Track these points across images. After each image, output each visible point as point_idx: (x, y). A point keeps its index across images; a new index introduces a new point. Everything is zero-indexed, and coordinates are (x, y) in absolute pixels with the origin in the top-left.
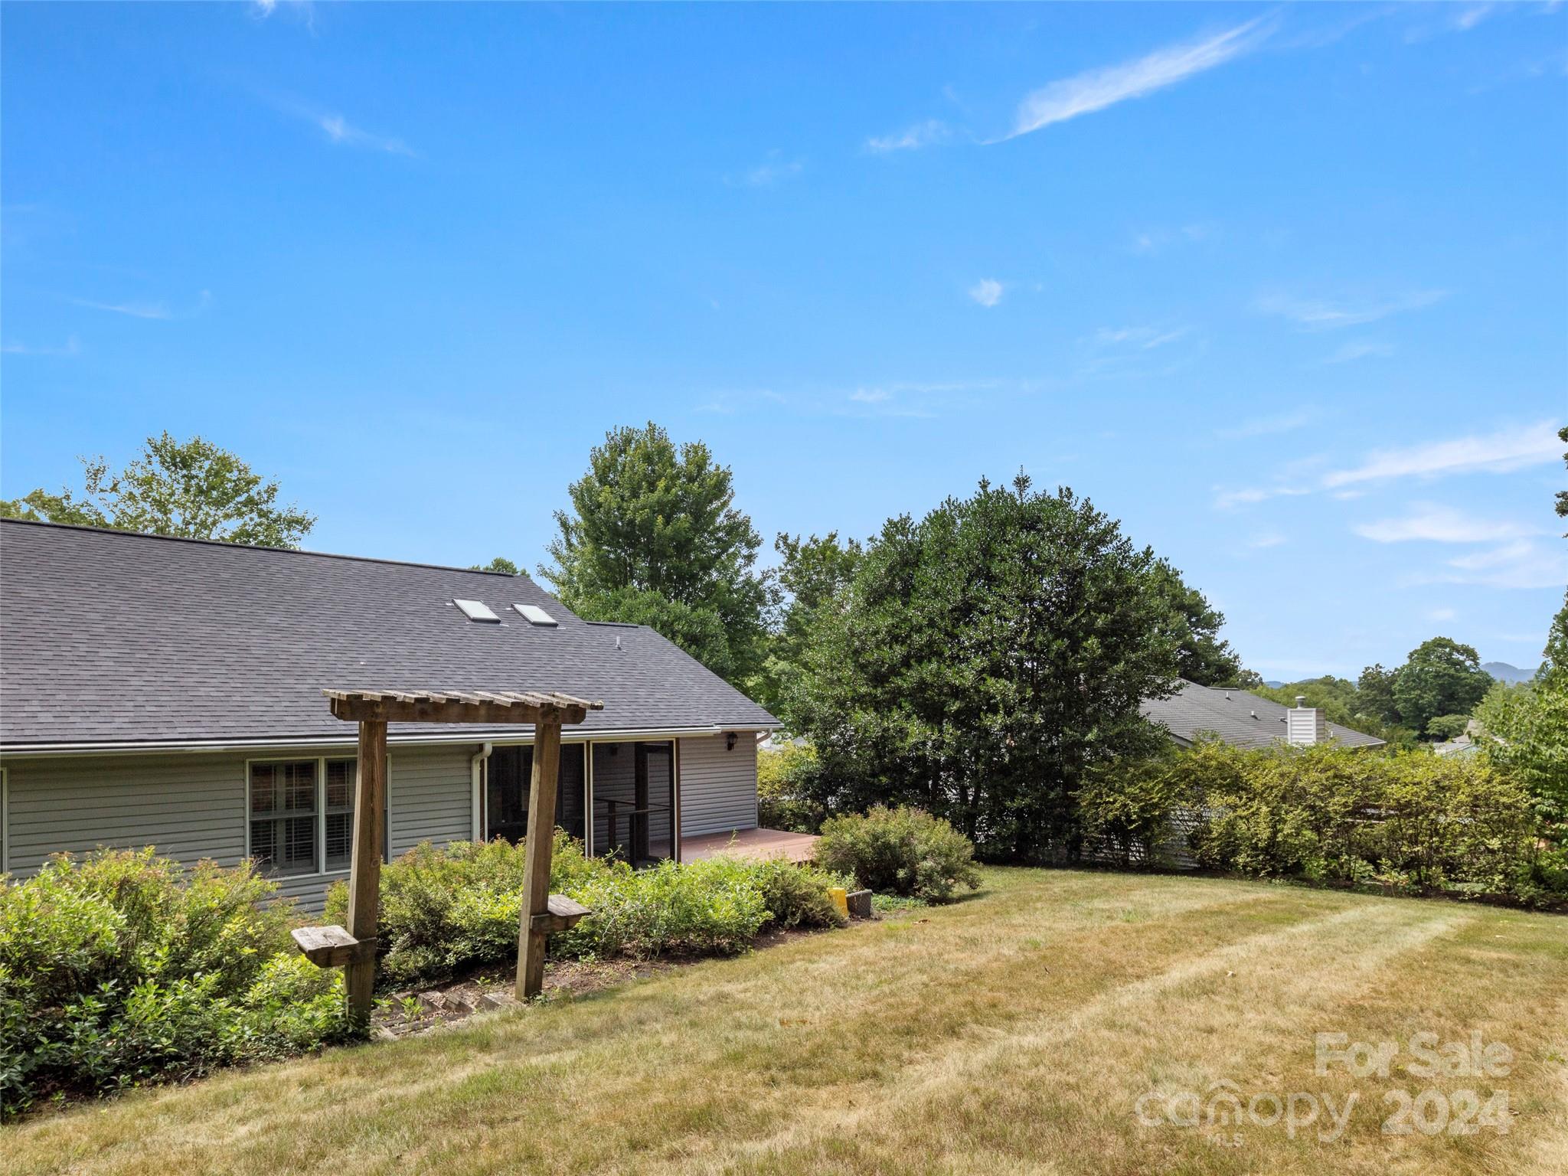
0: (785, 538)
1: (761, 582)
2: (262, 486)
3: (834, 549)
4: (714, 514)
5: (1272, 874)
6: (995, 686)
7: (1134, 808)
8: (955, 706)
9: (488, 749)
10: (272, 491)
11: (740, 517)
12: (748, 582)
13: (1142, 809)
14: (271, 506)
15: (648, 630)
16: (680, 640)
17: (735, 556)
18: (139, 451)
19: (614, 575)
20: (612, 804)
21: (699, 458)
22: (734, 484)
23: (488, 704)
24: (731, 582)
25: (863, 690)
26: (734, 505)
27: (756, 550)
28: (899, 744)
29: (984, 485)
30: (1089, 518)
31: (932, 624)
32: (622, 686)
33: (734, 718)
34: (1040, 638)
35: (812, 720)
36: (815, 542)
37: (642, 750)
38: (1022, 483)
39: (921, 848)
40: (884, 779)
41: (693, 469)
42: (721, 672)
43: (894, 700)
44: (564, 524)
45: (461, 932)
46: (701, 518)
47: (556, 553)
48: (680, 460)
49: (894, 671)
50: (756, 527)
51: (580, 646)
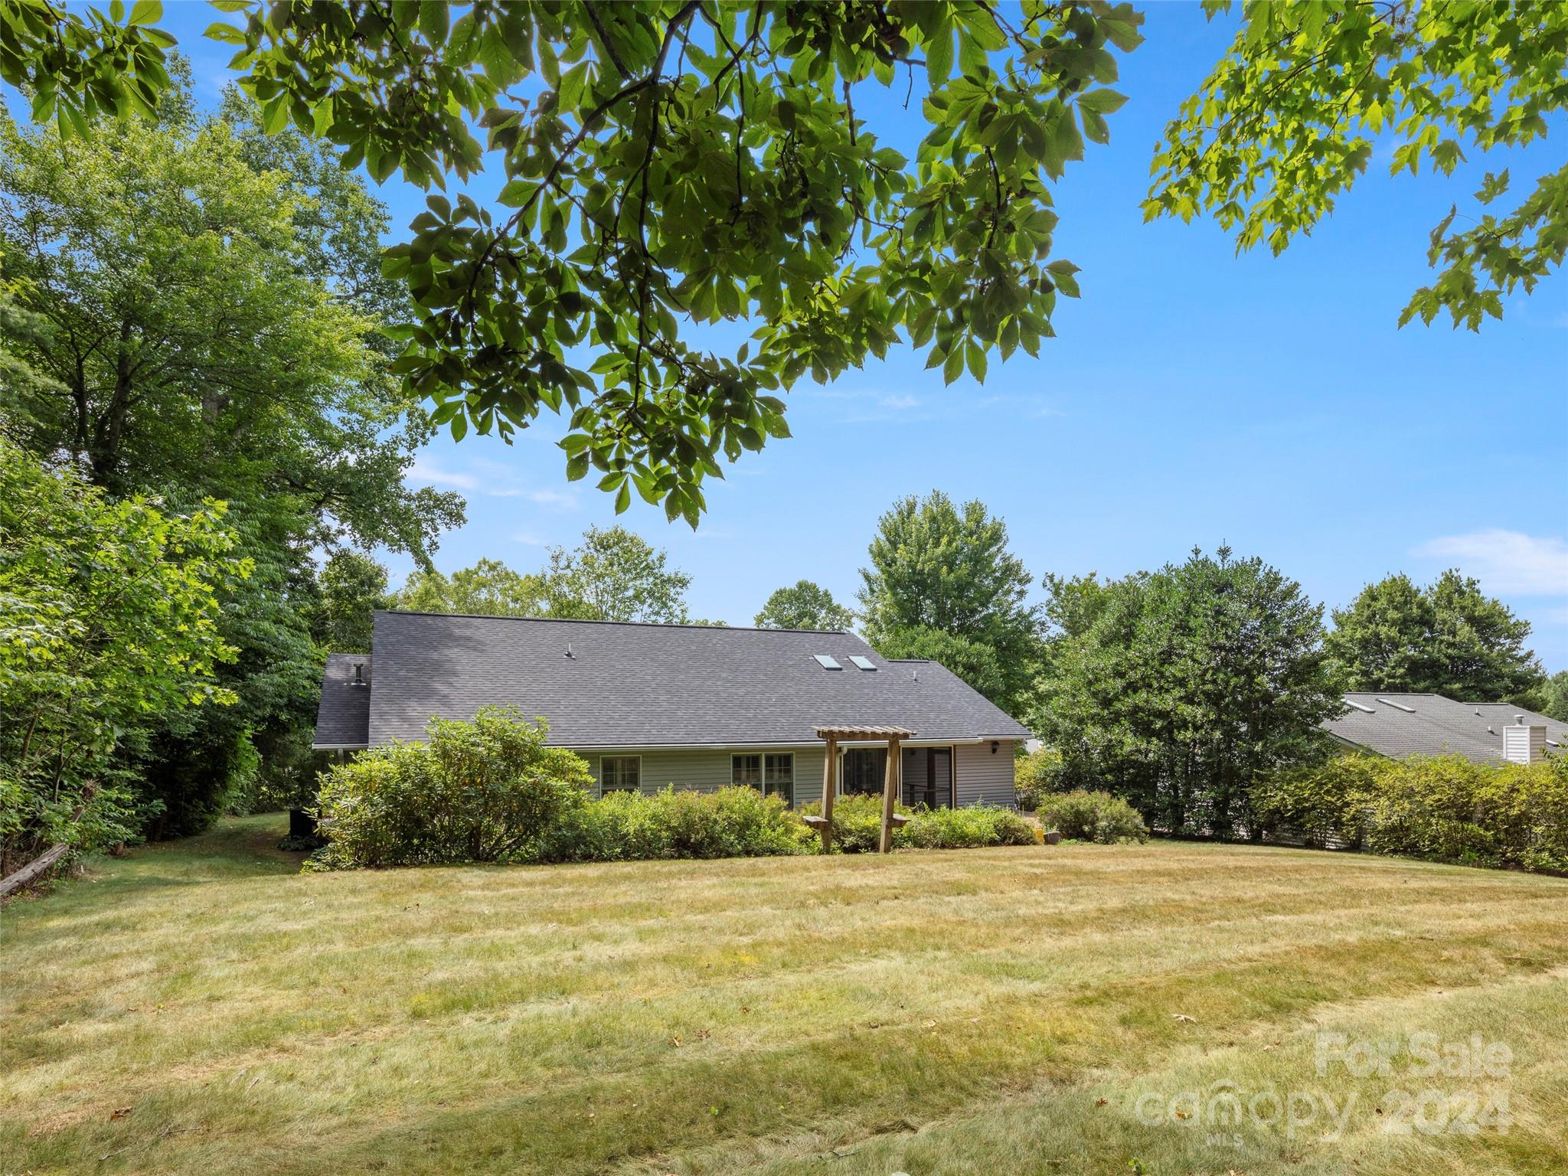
0: (1051, 578)
1: (1031, 613)
2: (654, 556)
3: (1095, 587)
4: (992, 557)
5: (1395, 851)
6: (1186, 710)
7: (1290, 801)
8: (1159, 724)
9: (845, 751)
10: (662, 558)
11: (1013, 560)
12: (1019, 614)
13: (1296, 801)
14: (663, 570)
15: (936, 665)
16: (960, 670)
17: (1008, 592)
18: (582, 542)
19: (909, 615)
20: (912, 787)
21: (975, 511)
22: (1009, 532)
23: (874, 733)
24: (1005, 614)
25: (1093, 711)
26: (1007, 550)
27: (1027, 587)
28: (1118, 751)
29: (1197, 552)
30: (1274, 580)
31: (1146, 664)
32: (919, 711)
33: (997, 731)
34: (1222, 676)
35: (1058, 733)
36: (1078, 581)
37: (932, 752)
38: (1224, 552)
39: (1100, 815)
40: (1109, 777)
41: (972, 525)
42: (990, 694)
43: (1116, 718)
44: (867, 578)
45: (850, 832)
46: (978, 561)
47: (862, 597)
48: (961, 516)
49: (1116, 698)
50: (1027, 568)
51: (892, 684)
